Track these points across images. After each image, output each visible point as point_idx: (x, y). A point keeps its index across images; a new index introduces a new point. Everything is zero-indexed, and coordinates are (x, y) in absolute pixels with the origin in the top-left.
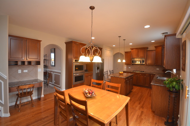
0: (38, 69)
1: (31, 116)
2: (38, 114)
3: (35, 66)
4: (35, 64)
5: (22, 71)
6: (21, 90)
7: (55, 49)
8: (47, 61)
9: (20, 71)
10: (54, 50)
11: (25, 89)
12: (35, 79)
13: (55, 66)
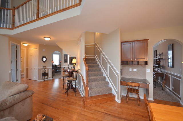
0: (147, 70)
1: (133, 113)
2: (139, 115)
3: (143, 66)
4: (144, 64)
5: (132, 70)
6: (129, 85)
7: (173, 45)
8: (164, 61)
9: (130, 70)
10: (171, 46)
11: (132, 86)
12: (144, 79)
13: (173, 67)
